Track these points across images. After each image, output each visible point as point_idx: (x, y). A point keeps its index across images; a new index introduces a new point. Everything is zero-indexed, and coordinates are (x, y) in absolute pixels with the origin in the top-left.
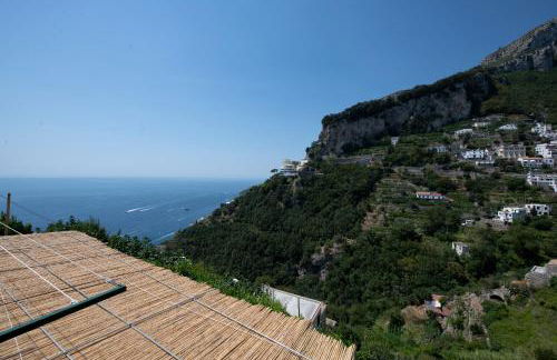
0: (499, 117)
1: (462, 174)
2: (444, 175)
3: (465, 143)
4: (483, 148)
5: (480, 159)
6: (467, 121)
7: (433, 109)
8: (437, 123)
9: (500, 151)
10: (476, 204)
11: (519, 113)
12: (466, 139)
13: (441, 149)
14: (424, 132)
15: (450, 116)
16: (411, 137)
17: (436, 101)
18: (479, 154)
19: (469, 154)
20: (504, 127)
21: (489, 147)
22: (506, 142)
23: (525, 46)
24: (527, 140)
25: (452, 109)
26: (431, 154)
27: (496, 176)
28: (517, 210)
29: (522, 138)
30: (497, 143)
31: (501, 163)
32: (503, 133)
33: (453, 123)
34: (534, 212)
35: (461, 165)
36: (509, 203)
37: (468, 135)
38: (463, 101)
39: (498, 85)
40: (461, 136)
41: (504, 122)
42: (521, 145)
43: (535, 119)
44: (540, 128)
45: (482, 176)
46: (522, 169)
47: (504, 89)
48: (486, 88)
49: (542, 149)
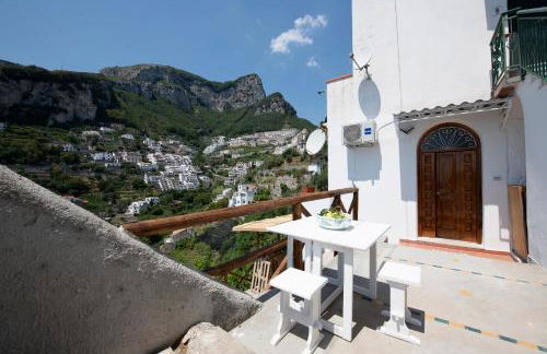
0: (120, 127)
1: (93, 174)
2: (75, 177)
3: (93, 145)
4: (110, 152)
5: (108, 161)
6: (94, 124)
7: (56, 100)
8: (61, 118)
9: (125, 155)
10: (110, 203)
11: (135, 127)
12: (95, 141)
13: (68, 147)
14: (45, 126)
15: (75, 113)
16: (29, 129)
17: (60, 94)
18: (106, 155)
19: (97, 156)
20: (123, 136)
21: (115, 151)
22: (128, 150)
23: (135, 74)
24: (143, 150)
25: (78, 107)
26: (56, 152)
27: (123, 178)
28: (142, 203)
29: (139, 148)
30: (121, 149)
31: (125, 165)
32: (125, 141)
33: (77, 123)
34: (152, 203)
35: (92, 167)
36: (135, 199)
37: (96, 137)
38: (89, 102)
39: (118, 98)
40: (89, 137)
41: (125, 132)
42: (138, 152)
43: (144, 134)
44: (148, 142)
45: (113, 178)
46: (140, 172)
47: (123, 103)
48: (109, 98)
49: (151, 157)
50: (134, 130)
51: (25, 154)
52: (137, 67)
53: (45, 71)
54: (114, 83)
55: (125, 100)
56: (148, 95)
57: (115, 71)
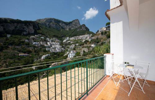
1: (33, 48)
2: (28, 49)
4: (38, 42)
5: (37, 44)
6: (34, 34)
7: (23, 28)
8: (25, 33)
9: (41, 43)
10: (37, 56)
11: (44, 35)
12: (33, 39)
13: (27, 41)
14: (21, 35)
15: (29, 32)
16: (17, 36)
17: (25, 26)
18: (37, 43)
19: (34, 43)
20: (41, 38)
21: (39, 42)
22: (42, 41)
23: (45, 21)
24: (46, 41)
25: (29, 30)
26: (23, 42)
27: (41, 49)
29: (45, 41)
30: (40, 41)
31: (41, 45)
32: (42, 39)
33: (29, 34)
34: (48, 56)
35: (33, 46)
36: (44, 55)
37: (34, 38)
38: (32, 29)
39: (40, 28)
40: (32, 38)
41: (41, 36)
42: (45, 42)
43: (47, 37)
44: (48, 39)
45: (38, 49)
46: (45, 47)
47: (41, 29)
48: (38, 28)
49: (48, 43)
50: (44, 36)
51: (15, 43)
52: (45, 19)
53: (20, 20)
54: (39, 23)
55: (42, 28)
56: (48, 26)
57: (40, 20)
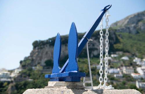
0: (121, 53)
3: (109, 64)
4: (117, 68)
5: (116, 73)
7: (93, 45)
8: (95, 53)
9: (124, 69)
11: (127, 51)
18: (115, 70)
19: (111, 71)
21: (119, 68)
22: (126, 66)
24: (134, 66)
29: (131, 64)
30: (122, 66)
31: (125, 76)
32: (124, 61)
37: (110, 60)
39: (119, 38)
41: (123, 56)
42: (131, 67)
43: (134, 55)
44: (136, 60)
45: (119, 83)
46: (134, 80)
47: (121, 40)
48: (114, 39)
49: (139, 69)
50: (128, 54)
52: (127, 18)
54: (116, 30)
55: (122, 38)
56: (134, 32)
57: (116, 24)
